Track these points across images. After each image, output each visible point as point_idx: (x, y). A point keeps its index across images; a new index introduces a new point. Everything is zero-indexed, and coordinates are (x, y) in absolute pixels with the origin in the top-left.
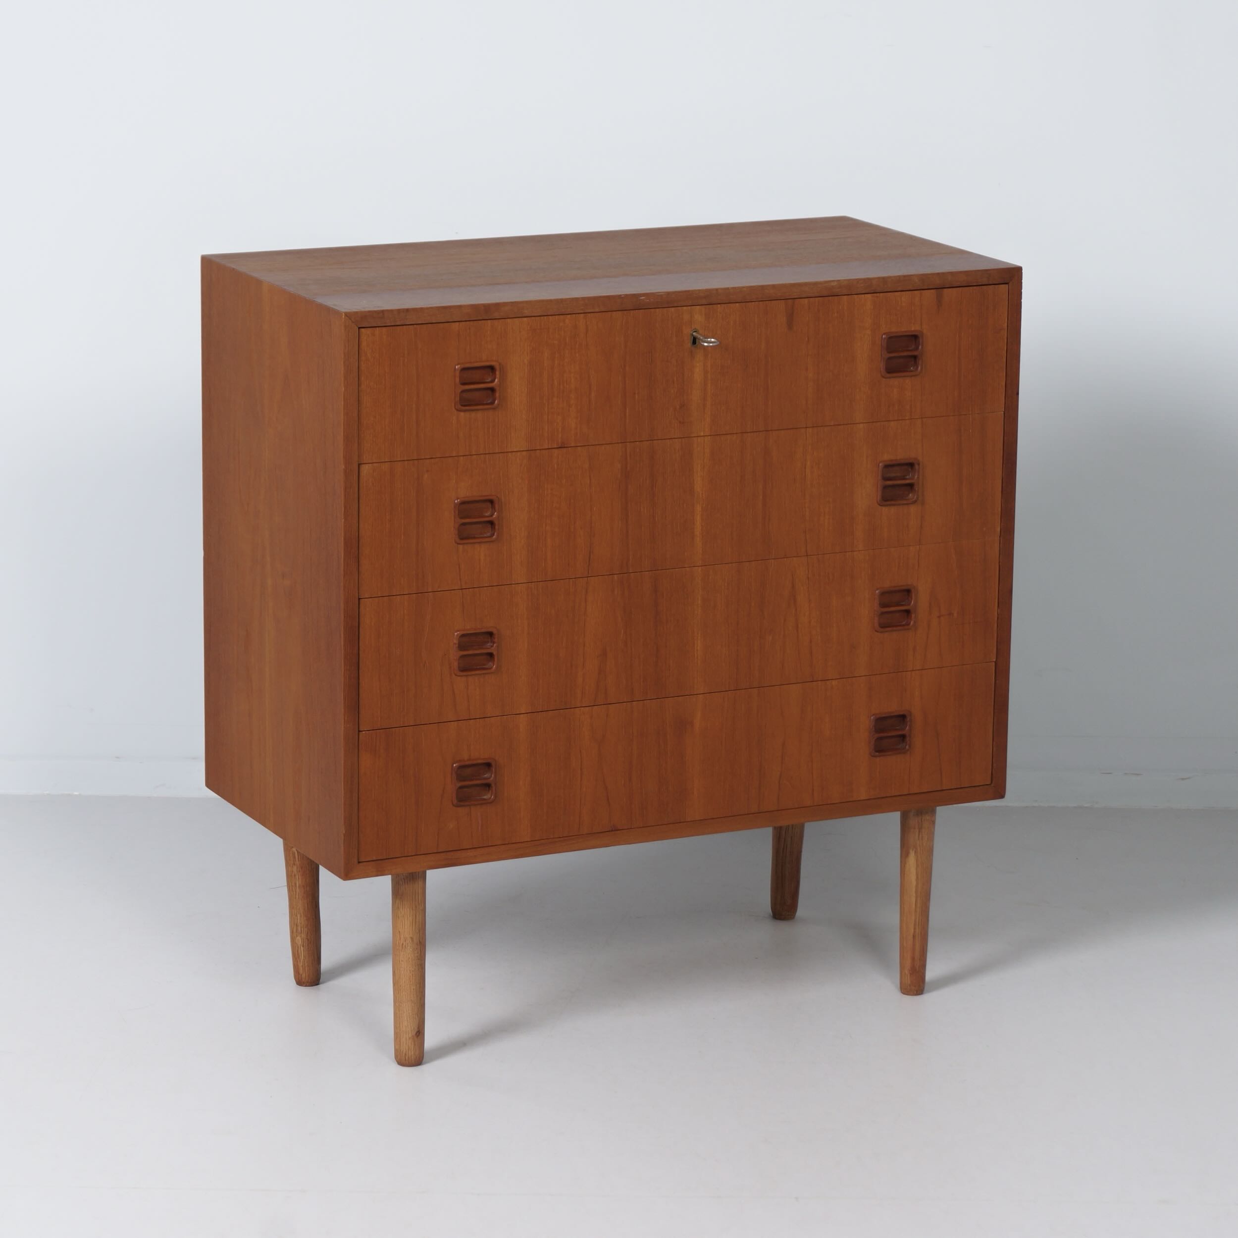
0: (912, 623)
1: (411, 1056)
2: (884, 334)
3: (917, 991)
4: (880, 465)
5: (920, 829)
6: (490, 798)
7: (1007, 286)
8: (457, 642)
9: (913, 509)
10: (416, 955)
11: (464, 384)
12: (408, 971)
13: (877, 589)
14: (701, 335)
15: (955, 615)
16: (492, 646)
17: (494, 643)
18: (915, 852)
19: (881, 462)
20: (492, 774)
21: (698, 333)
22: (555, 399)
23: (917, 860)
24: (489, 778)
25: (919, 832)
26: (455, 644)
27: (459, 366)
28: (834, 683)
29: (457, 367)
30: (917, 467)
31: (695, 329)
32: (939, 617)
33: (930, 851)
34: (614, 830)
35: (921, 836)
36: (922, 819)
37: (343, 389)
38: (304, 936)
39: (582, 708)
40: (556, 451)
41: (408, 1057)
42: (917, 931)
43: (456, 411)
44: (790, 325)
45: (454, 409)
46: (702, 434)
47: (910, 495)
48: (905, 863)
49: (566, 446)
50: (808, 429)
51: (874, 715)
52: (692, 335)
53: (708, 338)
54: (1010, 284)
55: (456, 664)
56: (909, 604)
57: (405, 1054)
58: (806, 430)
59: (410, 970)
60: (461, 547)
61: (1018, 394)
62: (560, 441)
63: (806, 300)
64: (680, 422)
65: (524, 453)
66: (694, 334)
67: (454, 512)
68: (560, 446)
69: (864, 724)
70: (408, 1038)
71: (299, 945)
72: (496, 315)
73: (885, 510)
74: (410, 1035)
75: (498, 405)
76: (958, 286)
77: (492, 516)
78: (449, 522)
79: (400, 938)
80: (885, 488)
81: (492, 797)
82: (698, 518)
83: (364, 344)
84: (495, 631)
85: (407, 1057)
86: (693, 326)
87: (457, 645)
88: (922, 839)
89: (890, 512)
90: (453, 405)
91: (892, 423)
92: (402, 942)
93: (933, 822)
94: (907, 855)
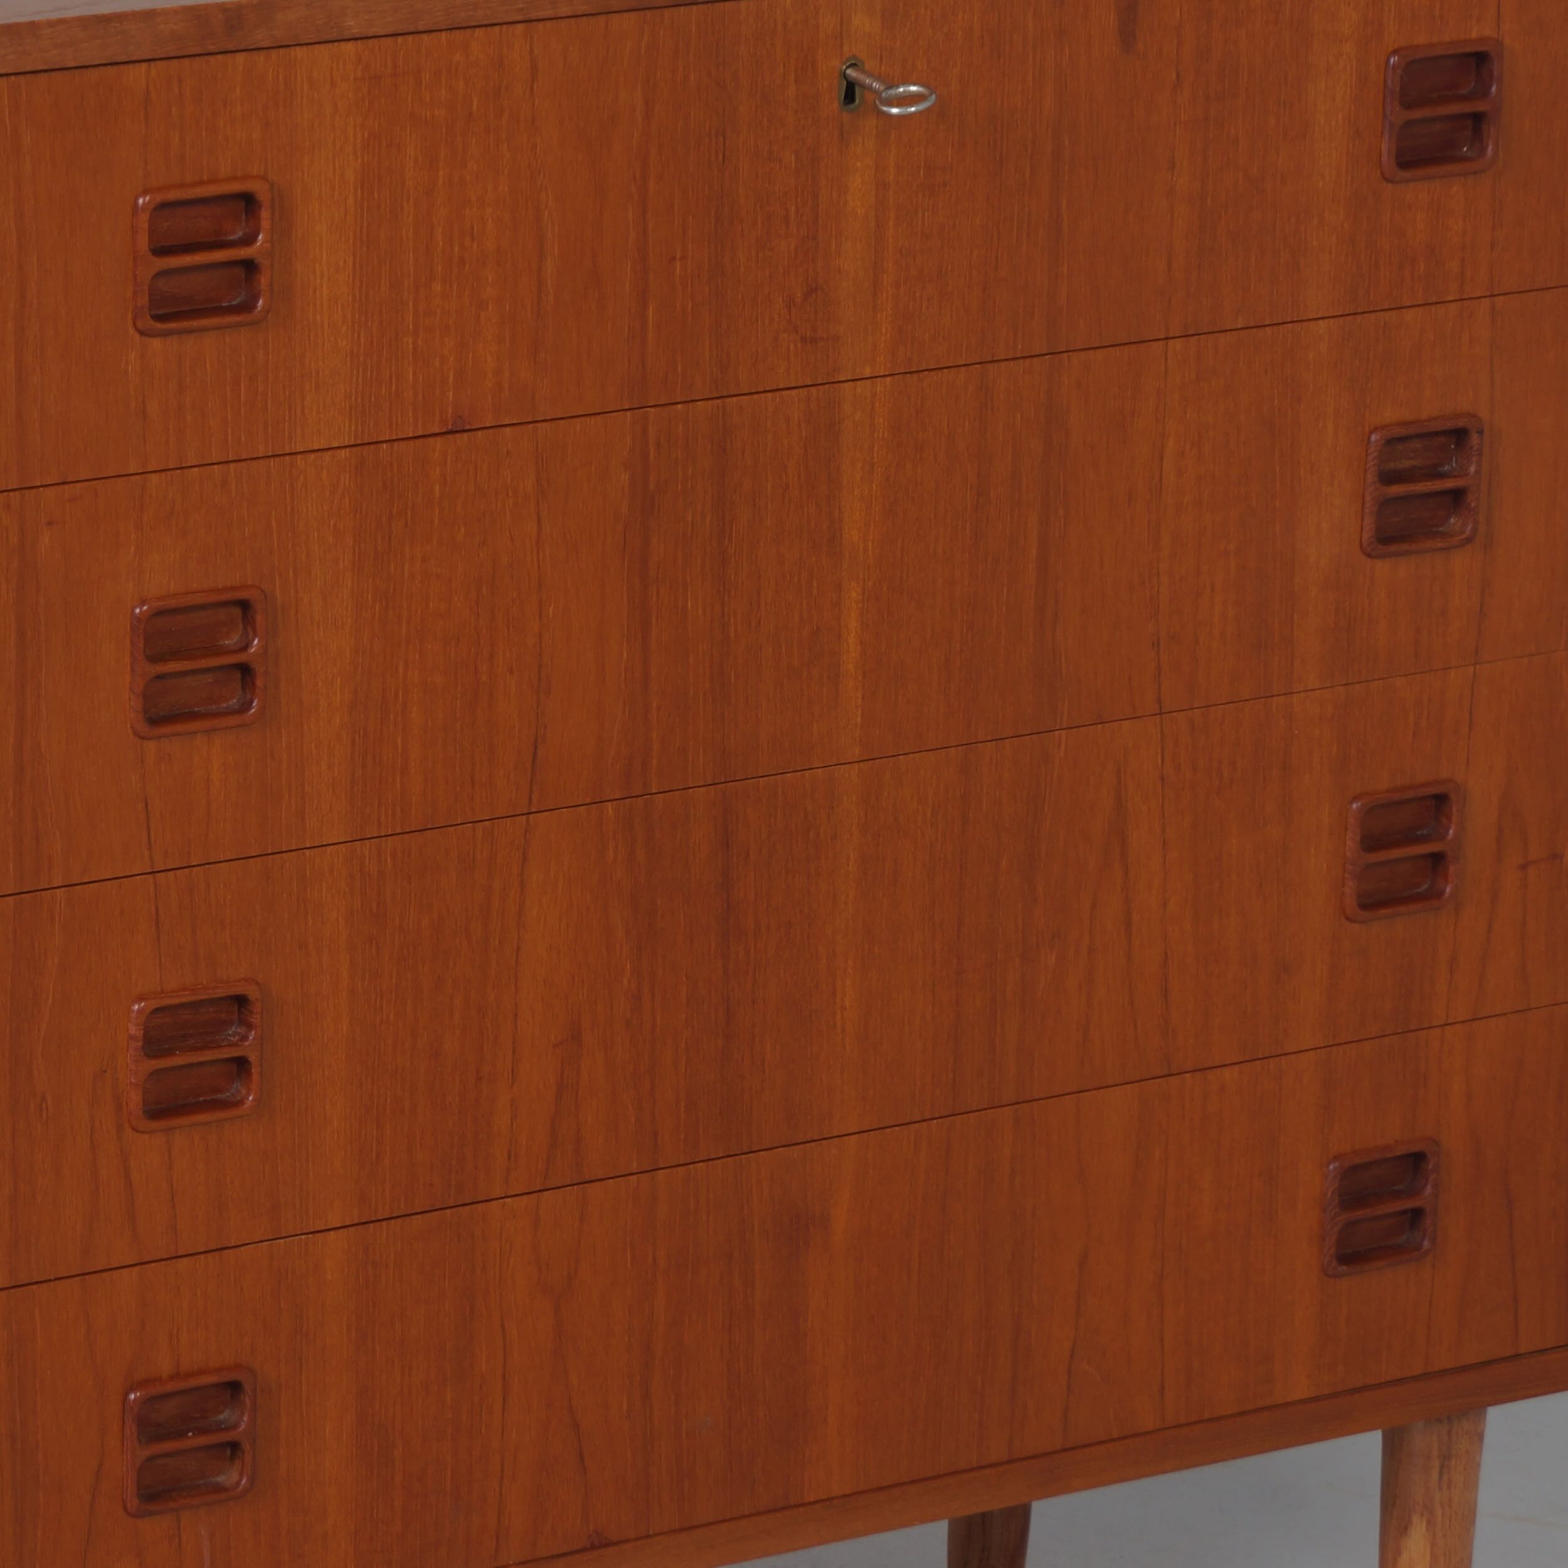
0: (1448, 890)
2: (1395, 52)
4: (1373, 438)
5: (1445, 1458)
6: (238, 1483)
8: (140, 1034)
9: (1460, 562)
11: (160, 251)
13: (1356, 798)
14: (870, 74)
16: (244, 1038)
17: (250, 1026)
18: (1429, 1523)
19: (1376, 429)
20: (242, 1414)
21: (863, 71)
22: (437, 287)
23: (1433, 1545)
24: (235, 1426)
25: (1442, 1467)
26: (132, 1038)
27: (147, 198)
28: (1228, 1074)
29: (141, 201)
30: (1474, 440)
31: (854, 57)
32: (1523, 867)
33: (1467, 1518)
35: (1445, 1477)
36: (1449, 1433)
39: (509, 1200)
40: (438, 442)
43: (137, 336)
44: (1127, 36)
45: (132, 331)
46: (868, 372)
47: (1452, 520)
48: (1398, 1552)
49: (468, 427)
50: (1171, 342)
51: (1335, 1158)
52: (845, 76)
53: (898, 87)
55: (135, 1099)
56: (1443, 838)
58: (1167, 344)
60: (151, 746)
62: (450, 411)
64: (804, 339)
65: (344, 454)
66: (849, 71)
67: (133, 643)
68: (449, 427)
69: (1307, 1185)
72: (260, 37)
73: (1382, 568)
75: (267, 311)
77: (246, 648)
78: (115, 672)
80: (1384, 504)
81: (244, 1481)
82: (853, 623)
84: (252, 992)
86: (846, 48)
87: (140, 1044)
88: (1449, 1488)
89: (1396, 573)
90: (130, 315)
91: (1409, 315)
93: (1479, 1437)
94: (1404, 1529)
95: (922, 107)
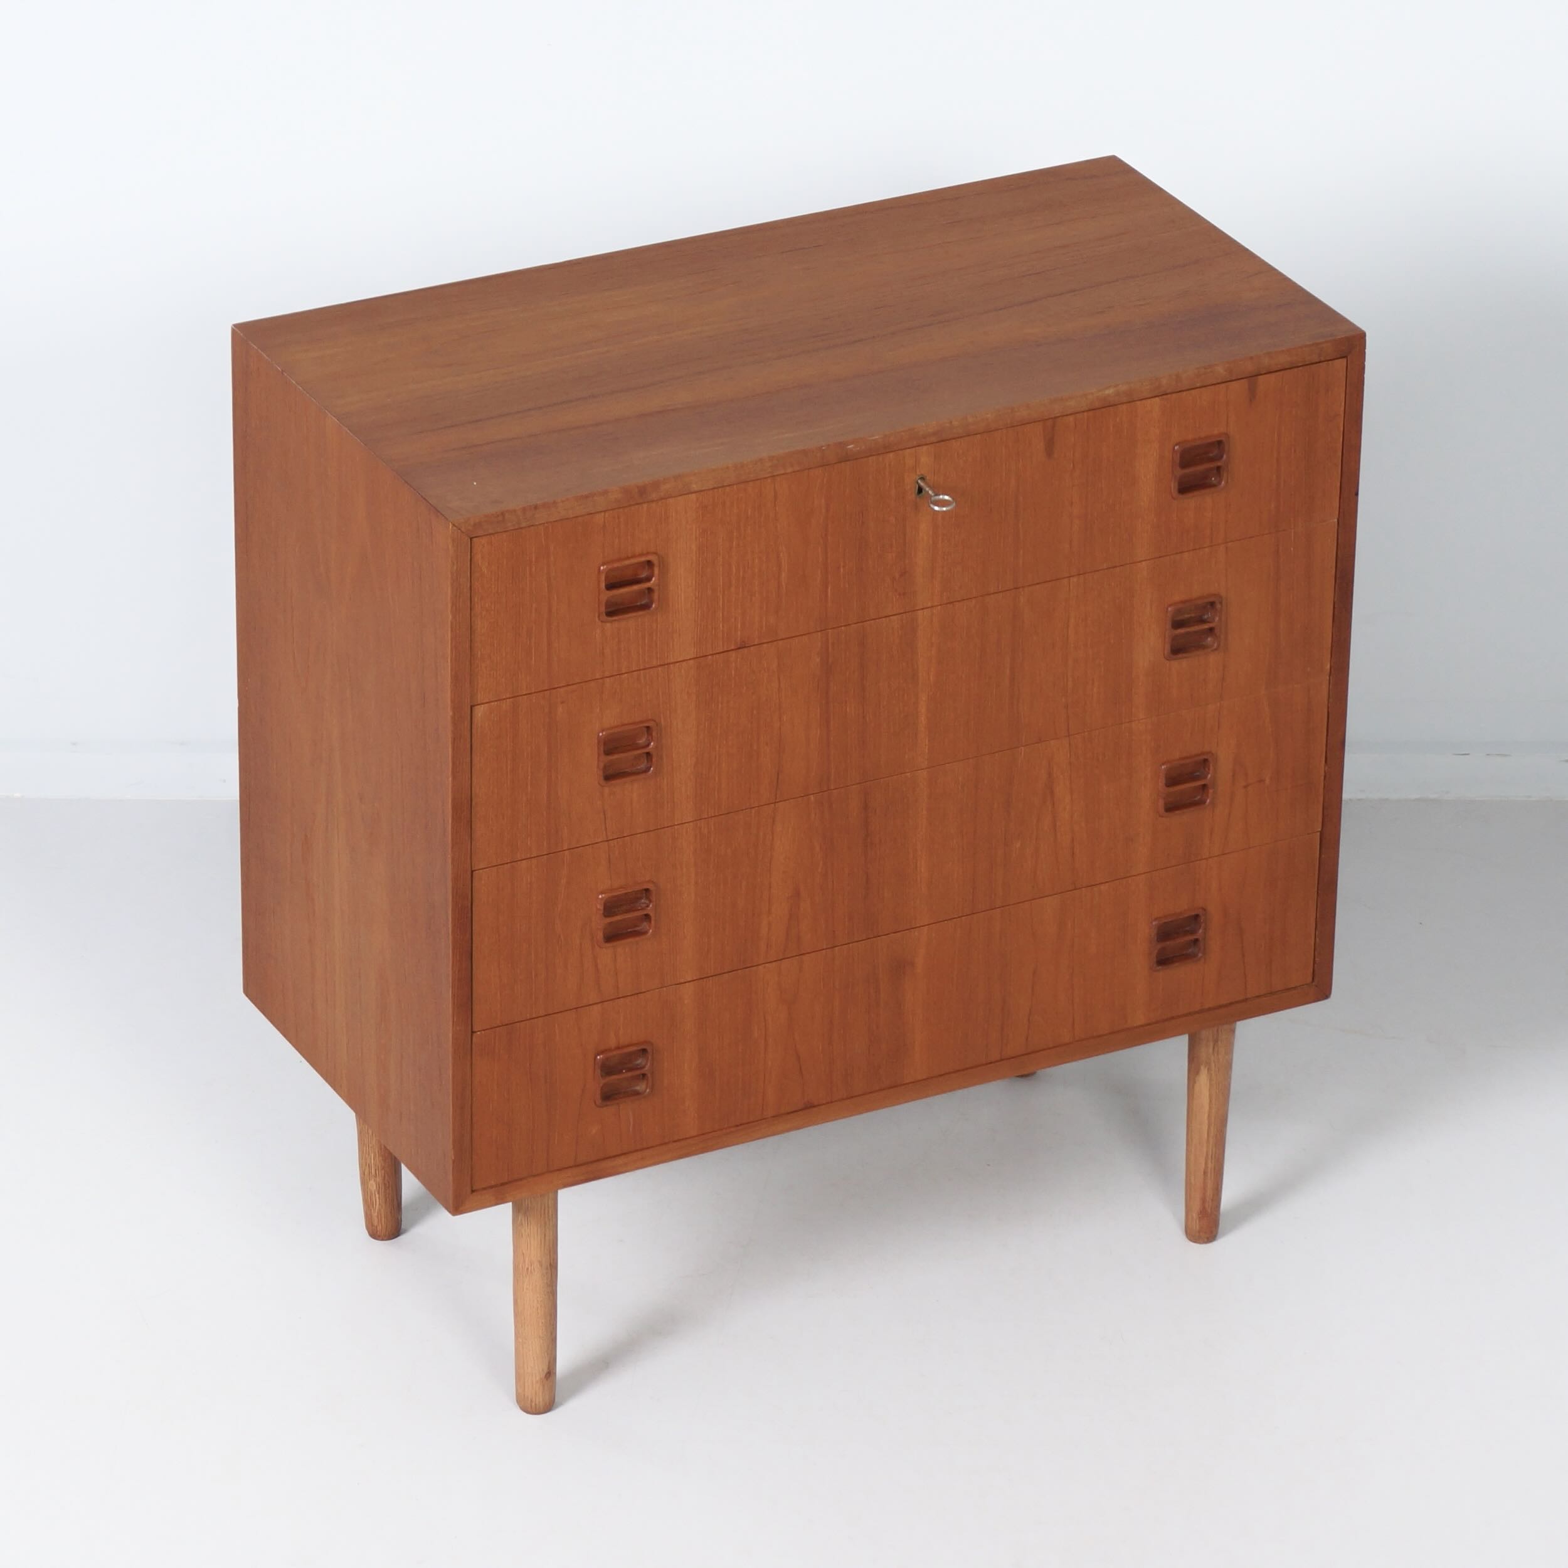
0: (1208, 801)
1: (539, 1402)
2: (1178, 444)
3: (1208, 1238)
4: (1170, 609)
5: (1216, 1041)
6: (645, 1091)
7: (1345, 360)
8: (602, 908)
9: (1213, 659)
10: (545, 1281)
11: (610, 588)
12: (536, 1301)
13: (1163, 764)
14: (929, 486)
15: (1268, 781)
16: (648, 906)
17: (650, 901)
18: (1208, 1069)
19: (1170, 605)
20: (647, 1062)
21: (926, 483)
22: (733, 589)
23: (1211, 1080)
24: (644, 1067)
25: (1214, 1046)
26: (599, 910)
27: (605, 567)
28: (1102, 887)
29: (602, 568)
30: (1218, 606)
31: (922, 475)
32: (1246, 787)
33: (1228, 1066)
34: (809, 1107)
35: (1216, 1049)
36: (1219, 1031)
37: (450, 617)
38: (379, 1179)
39: (767, 965)
40: (733, 654)
41: (536, 1404)
42: (1210, 1165)
43: (600, 623)
44: (1049, 451)
45: (597, 619)
46: (930, 604)
47: (1209, 639)
48: (1195, 1082)
49: (747, 645)
50: (1071, 578)
51: (1156, 919)
52: (917, 482)
53: (940, 495)
54: (1349, 357)
55: (600, 935)
56: (1206, 777)
57: (531, 1401)
58: (1069, 580)
59: (538, 1301)
60: (607, 790)
61: (1357, 494)
62: (739, 639)
63: (1071, 418)
64: (900, 594)
65: (691, 662)
66: (920, 482)
67: (598, 748)
68: (739, 646)
69: (1143, 931)
70: (534, 1382)
71: (373, 1192)
72: (654, 496)
73: (1174, 664)
74: (538, 1378)
75: (656, 609)
76: (1278, 369)
77: (648, 745)
78: (590, 759)
79: (524, 1261)
80: (1174, 639)
81: (648, 1090)
82: (923, 709)
83: (478, 557)
84: (650, 886)
85: (533, 1404)
86: (918, 471)
87: (602, 912)
88: (1218, 1054)
89: (1182, 665)
90: (597, 615)
91: (1186, 555)
92: (527, 1266)
93: (1233, 1031)
94: (1197, 1072)
95: (949, 508)
